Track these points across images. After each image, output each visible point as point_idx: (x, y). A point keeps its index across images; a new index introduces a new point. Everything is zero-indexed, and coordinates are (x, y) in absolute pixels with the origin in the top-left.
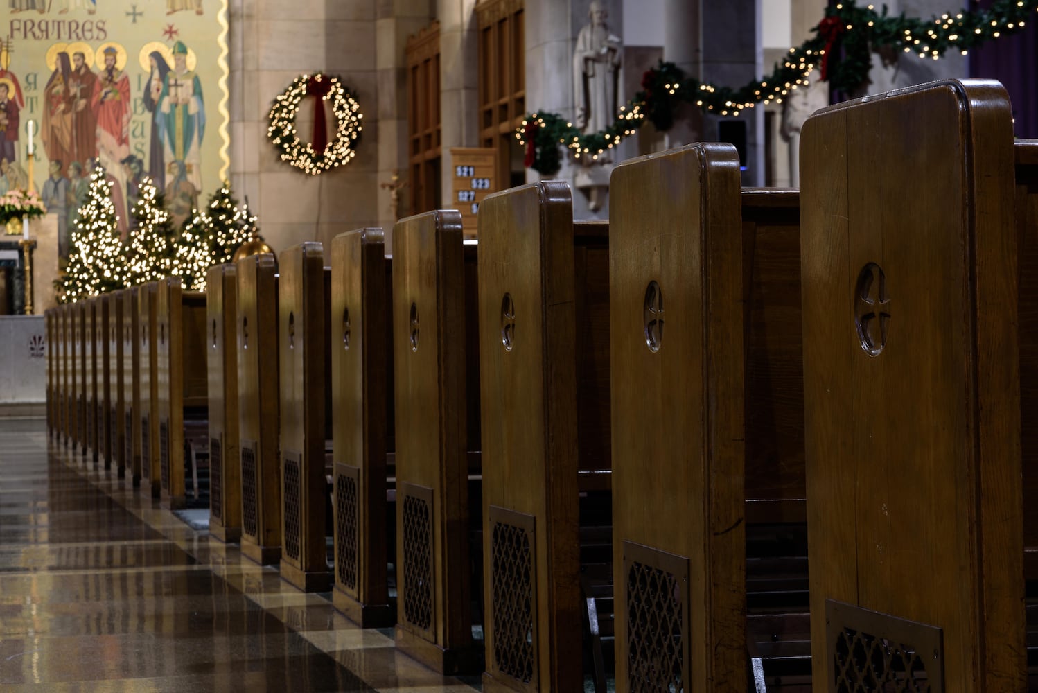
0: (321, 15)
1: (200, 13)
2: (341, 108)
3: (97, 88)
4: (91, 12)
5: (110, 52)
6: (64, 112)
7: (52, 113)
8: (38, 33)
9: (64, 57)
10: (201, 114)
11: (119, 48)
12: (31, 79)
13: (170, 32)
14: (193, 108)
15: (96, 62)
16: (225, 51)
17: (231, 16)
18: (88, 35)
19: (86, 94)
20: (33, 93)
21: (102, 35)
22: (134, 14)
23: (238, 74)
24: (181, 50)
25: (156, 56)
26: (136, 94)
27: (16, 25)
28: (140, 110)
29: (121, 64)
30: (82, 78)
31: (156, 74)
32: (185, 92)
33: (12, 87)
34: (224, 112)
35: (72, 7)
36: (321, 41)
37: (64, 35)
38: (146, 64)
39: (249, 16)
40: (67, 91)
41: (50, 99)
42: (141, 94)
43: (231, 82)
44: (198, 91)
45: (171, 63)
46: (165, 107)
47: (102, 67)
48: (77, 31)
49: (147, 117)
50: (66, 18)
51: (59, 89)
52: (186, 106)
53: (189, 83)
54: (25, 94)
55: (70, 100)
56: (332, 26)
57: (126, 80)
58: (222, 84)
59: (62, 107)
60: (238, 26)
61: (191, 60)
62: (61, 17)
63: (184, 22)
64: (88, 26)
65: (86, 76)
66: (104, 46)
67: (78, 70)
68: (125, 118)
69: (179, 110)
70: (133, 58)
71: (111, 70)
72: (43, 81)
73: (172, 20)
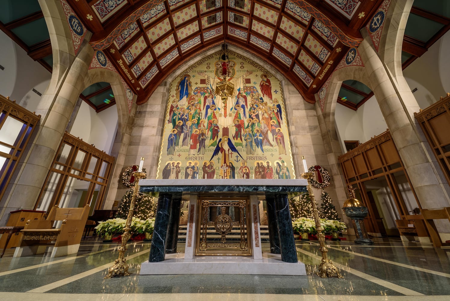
0: (314, 154)
1: (286, 155)
2: (324, 173)
3: (266, 170)
4: (263, 155)
5: (268, 162)
6: (259, 175)
7: (256, 175)
8: (252, 159)
9: (258, 163)
10: (289, 175)
11: (269, 161)
12: (251, 168)
13: (280, 158)
14: (287, 174)
15: (265, 164)
16: (293, 162)
17: (293, 155)
18: (263, 159)
19: (263, 171)
20: (252, 171)
21: (266, 159)
22: (272, 155)
23: (297, 166)
24: (283, 162)
25: (278, 163)
26: (274, 171)
27: (248, 157)
28: (275, 174)
29: (270, 165)
30: (262, 168)
31: (278, 167)
32: (285, 170)
33: (248, 170)
34: (294, 175)
35: (259, 154)
36: (315, 159)
37: (258, 159)
38: (276, 165)
39: (298, 154)
40: (259, 170)
41: (256, 172)
42: (275, 171)
43: (295, 168)
44: (288, 170)
45: (281, 165)
46: (281, 173)
47: (266, 165)
48: (260, 158)
49: (277, 176)
50: (258, 156)
51: (258, 170)
52: (286, 173)
53: (286, 169)
54: (250, 171)
55: (260, 172)
56: (317, 156)
57: (272, 168)
58: (293, 169)
59: (258, 174)
60: (295, 156)
61: (285, 164)
62: (257, 156)
63: (283, 156)
64: (263, 157)
65: (263, 167)
66: (266, 161)
67: (261, 166)
68: (272, 176)
69: (284, 174)
70: (273, 164)
71: (268, 166)
72: (254, 168)
73: (280, 156)
